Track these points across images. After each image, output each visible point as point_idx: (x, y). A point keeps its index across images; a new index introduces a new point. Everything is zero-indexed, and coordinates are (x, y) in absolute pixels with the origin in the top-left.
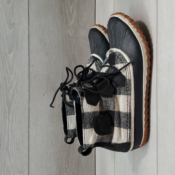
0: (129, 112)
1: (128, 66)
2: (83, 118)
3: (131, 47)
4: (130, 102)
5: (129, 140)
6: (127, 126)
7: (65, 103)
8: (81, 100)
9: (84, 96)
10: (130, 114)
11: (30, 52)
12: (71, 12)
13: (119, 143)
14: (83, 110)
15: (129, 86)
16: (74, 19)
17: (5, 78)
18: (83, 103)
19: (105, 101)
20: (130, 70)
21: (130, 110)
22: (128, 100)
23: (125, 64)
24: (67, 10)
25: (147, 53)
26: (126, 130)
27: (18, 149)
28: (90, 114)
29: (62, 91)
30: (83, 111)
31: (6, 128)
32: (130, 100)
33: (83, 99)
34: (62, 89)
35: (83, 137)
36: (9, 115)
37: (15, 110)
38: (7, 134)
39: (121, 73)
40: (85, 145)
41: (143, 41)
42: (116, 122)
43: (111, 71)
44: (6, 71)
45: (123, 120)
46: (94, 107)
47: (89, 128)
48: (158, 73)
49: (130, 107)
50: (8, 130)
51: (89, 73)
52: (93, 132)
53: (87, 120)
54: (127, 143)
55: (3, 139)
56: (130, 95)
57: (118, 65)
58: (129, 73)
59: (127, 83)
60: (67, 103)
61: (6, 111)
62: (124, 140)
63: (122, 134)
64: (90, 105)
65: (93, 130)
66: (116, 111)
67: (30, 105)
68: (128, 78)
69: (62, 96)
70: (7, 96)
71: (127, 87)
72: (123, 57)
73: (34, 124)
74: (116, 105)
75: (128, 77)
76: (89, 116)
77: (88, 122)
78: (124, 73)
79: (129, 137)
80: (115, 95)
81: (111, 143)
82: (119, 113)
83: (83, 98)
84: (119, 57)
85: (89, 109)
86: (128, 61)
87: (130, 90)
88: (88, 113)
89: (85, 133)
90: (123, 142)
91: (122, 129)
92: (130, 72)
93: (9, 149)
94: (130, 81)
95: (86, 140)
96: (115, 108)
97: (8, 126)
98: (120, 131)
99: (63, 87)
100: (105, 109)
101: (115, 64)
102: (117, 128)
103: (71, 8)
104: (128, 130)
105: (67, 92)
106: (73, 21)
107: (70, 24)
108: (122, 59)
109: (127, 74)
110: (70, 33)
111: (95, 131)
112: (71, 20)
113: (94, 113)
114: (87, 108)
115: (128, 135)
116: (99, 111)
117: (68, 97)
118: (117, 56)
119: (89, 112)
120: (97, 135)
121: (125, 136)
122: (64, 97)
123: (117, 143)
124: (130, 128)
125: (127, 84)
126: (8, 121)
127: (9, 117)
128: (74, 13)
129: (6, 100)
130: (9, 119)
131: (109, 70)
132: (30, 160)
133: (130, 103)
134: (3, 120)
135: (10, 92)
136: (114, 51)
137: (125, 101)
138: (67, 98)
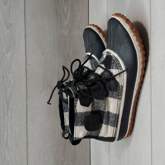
0: (117, 113)
1: (123, 73)
2: (76, 117)
3: (128, 55)
4: (120, 105)
5: (114, 136)
6: (114, 124)
7: (62, 100)
8: (75, 101)
9: (78, 98)
10: (118, 115)
11: (27, 51)
12: (66, 13)
13: (105, 137)
14: (76, 110)
15: (121, 92)
16: (68, 19)
17: (3, 77)
18: (77, 104)
19: (97, 102)
20: (124, 77)
21: (119, 112)
22: (118, 103)
23: (120, 71)
24: (61, 11)
25: (143, 62)
26: (113, 128)
27: (17, 144)
28: (83, 114)
29: (58, 89)
30: (76, 112)
31: (5, 124)
32: (120, 104)
33: (77, 101)
34: (59, 87)
35: (75, 132)
36: (7, 112)
37: (13, 107)
38: (6, 129)
39: (115, 79)
40: (75, 138)
41: (141, 50)
42: (104, 120)
43: (106, 75)
44: (4, 70)
45: (112, 119)
46: (86, 108)
47: (80, 126)
48: (152, 71)
49: (119, 109)
50: (7, 126)
51: (84, 71)
52: (84, 129)
53: (79, 119)
54: (112, 137)
55: (3, 135)
56: (121, 100)
57: (113, 70)
58: (122, 80)
59: (119, 88)
60: (64, 100)
61: (5, 108)
62: (110, 135)
63: (109, 131)
64: (83, 106)
65: (84, 127)
66: (106, 111)
67: (28, 102)
68: (121, 85)
69: (59, 93)
70: (5, 93)
71: (119, 92)
72: (119, 63)
73: (32, 120)
74: (106, 106)
75: (121, 83)
76: (81, 116)
77: (80, 121)
78: (118, 79)
79: (115, 133)
80: (107, 97)
81: (98, 136)
82: (109, 113)
83: (77, 99)
84: (115, 62)
85: (82, 109)
86: (124, 68)
87: (121, 95)
88: (80, 113)
89: (76, 129)
90: (108, 137)
91: (109, 126)
92: (124, 79)
93: (8, 144)
94: (122, 87)
95: (76, 134)
96: (105, 109)
97: (7, 123)
98: (108, 127)
99: (60, 85)
100: (96, 109)
101: (110, 69)
102: (105, 125)
103: (66, 8)
104: (115, 128)
105: (64, 90)
106: (67, 21)
107: (65, 24)
108: (118, 65)
109: (121, 81)
110: (64, 32)
111: (85, 128)
112: (66, 20)
113: (86, 113)
114: (80, 109)
115: (114, 131)
116: (90, 111)
117: (65, 94)
118: (114, 60)
119: (82, 112)
120: (87, 131)
121: (111, 132)
122: (61, 94)
123: (104, 137)
124: (117, 126)
125: (119, 90)
126: (7, 117)
127: (7, 114)
128: (69, 14)
129: (4, 97)
130: (8, 116)
131: (104, 73)
132: (29, 155)
133: (120, 107)
134: (2, 116)
135: (8, 90)
136: (111, 55)
137: (115, 104)
138: (63, 95)
